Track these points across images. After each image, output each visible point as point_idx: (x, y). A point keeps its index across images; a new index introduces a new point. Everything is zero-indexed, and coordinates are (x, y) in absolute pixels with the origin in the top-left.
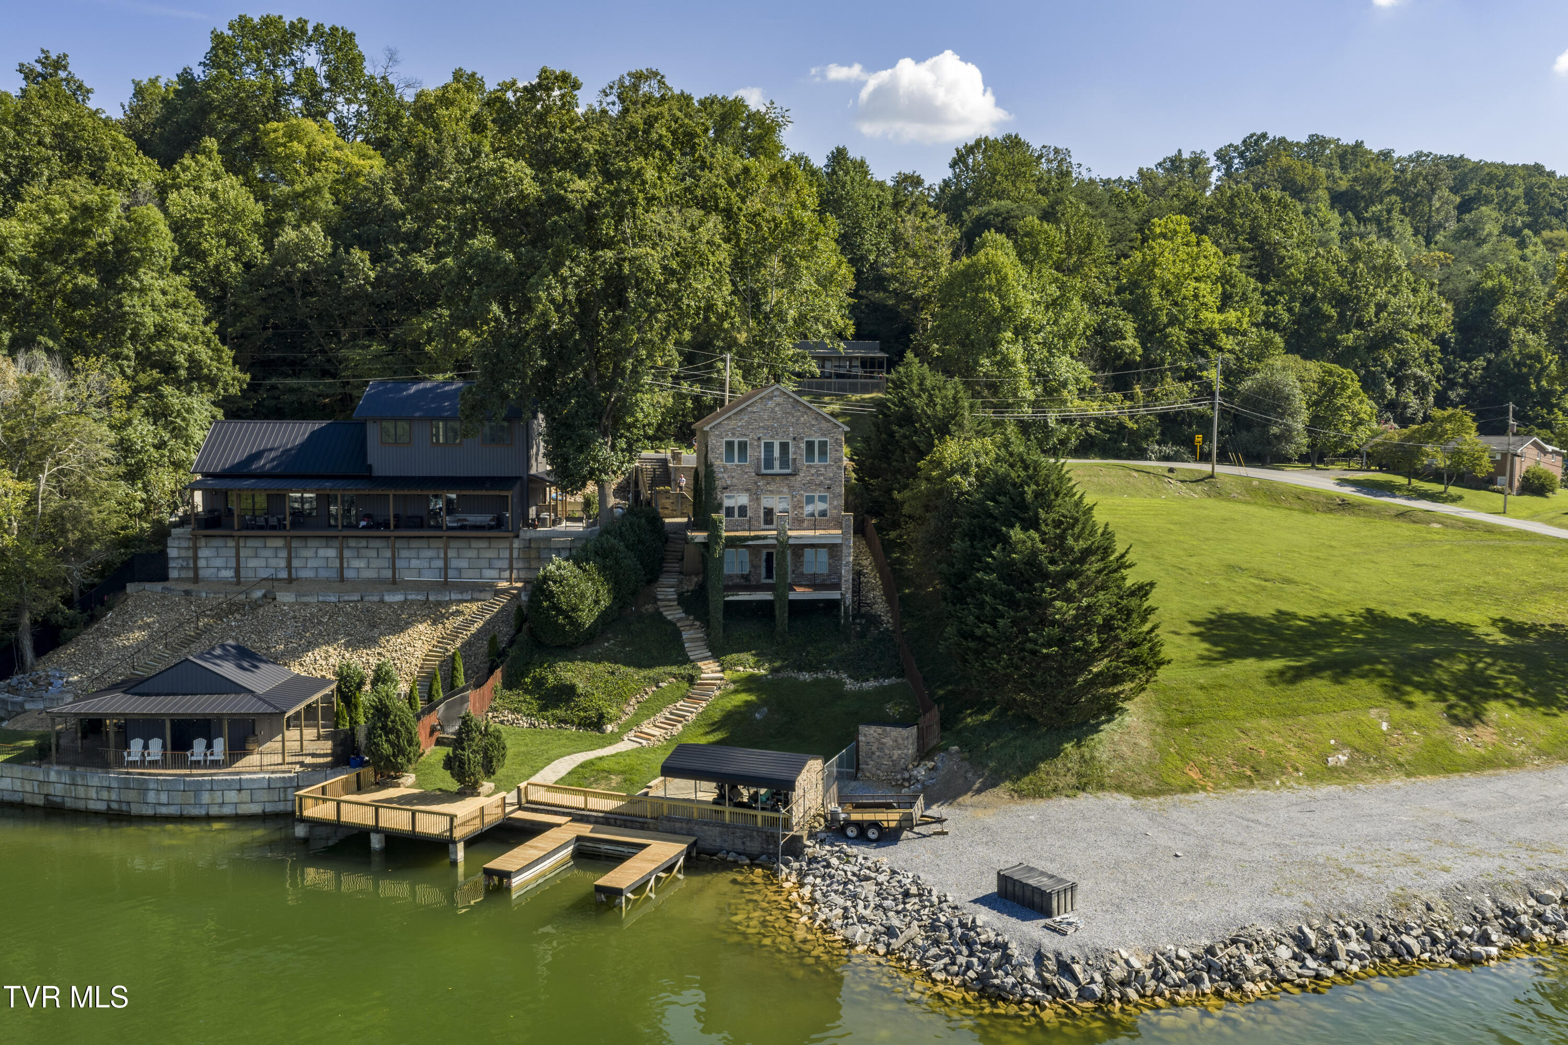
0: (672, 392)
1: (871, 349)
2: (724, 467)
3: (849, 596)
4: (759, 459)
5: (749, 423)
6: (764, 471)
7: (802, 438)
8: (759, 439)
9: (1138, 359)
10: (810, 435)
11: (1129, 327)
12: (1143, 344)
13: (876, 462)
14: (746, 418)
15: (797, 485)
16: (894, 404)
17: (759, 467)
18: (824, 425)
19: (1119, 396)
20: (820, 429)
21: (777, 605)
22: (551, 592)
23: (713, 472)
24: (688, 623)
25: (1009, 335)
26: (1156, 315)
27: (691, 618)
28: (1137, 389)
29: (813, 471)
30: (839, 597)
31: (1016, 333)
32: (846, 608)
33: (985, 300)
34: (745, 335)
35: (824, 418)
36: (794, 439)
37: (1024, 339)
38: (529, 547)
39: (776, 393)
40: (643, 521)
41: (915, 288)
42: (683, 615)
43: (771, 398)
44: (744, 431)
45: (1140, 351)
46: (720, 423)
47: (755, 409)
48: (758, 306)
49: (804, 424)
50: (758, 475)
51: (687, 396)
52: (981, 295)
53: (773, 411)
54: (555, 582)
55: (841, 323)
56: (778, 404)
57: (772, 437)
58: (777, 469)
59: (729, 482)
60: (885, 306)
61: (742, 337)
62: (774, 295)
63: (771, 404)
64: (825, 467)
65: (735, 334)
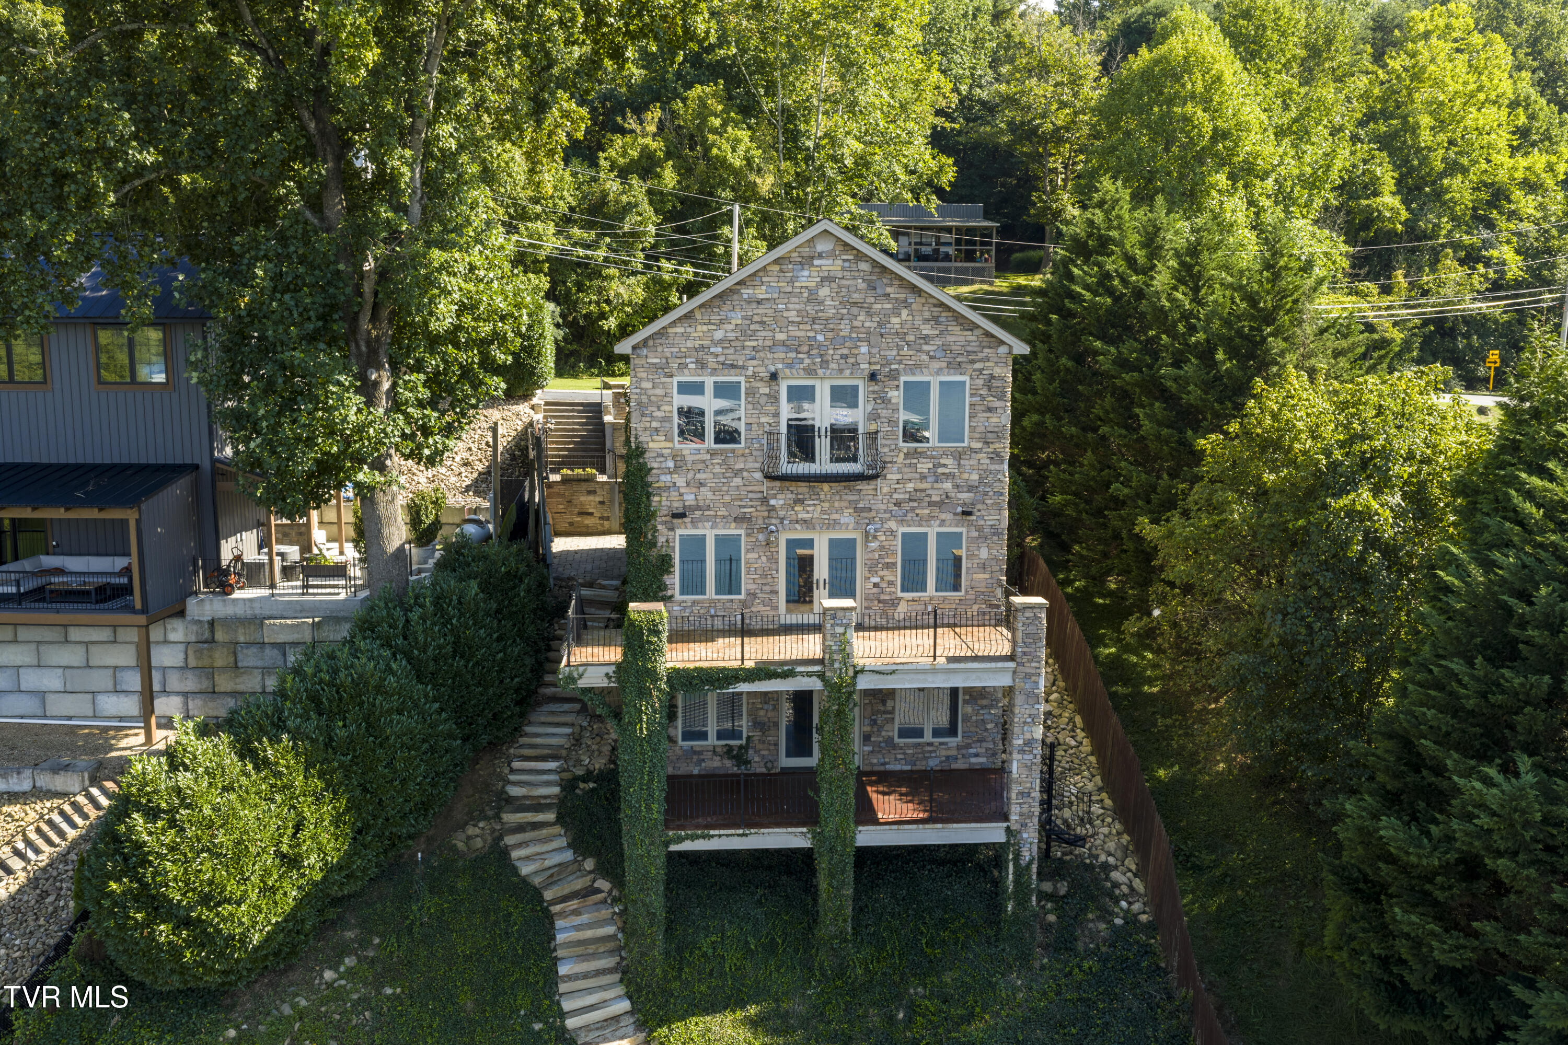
0: (643, 279)
1: (971, 216)
2: (676, 456)
3: (1031, 836)
4: (772, 435)
5: (745, 332)
6: (786, 468)
7: (894, 376)
8: (774, 376)
9: (1399, 227)
10: (917, 367)
11: (1386, 174)
12: (1406, 202)
13: (1048, 420)
14: (737, 318)
15: (880, 505)
16: (1087, 287)
17: (772, 455)
18: (957, 337)
19: (1371, 287)
20: (945, 348)
21: (822, 865)
22: (139, 845)
23: (644, 470)
24: (579, 884)
25: (1221, 179)
26: (1426, 158)
27: (589, 864)
28: (1399, 276)
29: (924, 466)
30: (1000, 837)
31: (1232, 177)
32: (1021, 872)
33: (1186, 119)
34: (770, 179)
35: (958, 318)
36: (873, 377)
37: (1246, 186)
38: (212, 641)
39: (822, 246)
40: (473, 587)
41: (1044, 116)
42: (568, 855)
43: (807, 261)
44: (732, 357)
45: (1404, 215)
46: (662, 333)
47: (761, 292)
48: (794, 136)
49: (902, 335)
50: (769, 477)
51: (670, 285)
52: (1178, 110)
53: (813, 297)
54: (152, 814)
55: (933, 164)
56: (828, 279)
57: (810, 372)
58: (823, 463)
59: (690, 499)
60: (997, 147)
61: (766, 184)
62: (819, 125)
63: (807, 278)
64: (958, 456)
65: (753, 177)
